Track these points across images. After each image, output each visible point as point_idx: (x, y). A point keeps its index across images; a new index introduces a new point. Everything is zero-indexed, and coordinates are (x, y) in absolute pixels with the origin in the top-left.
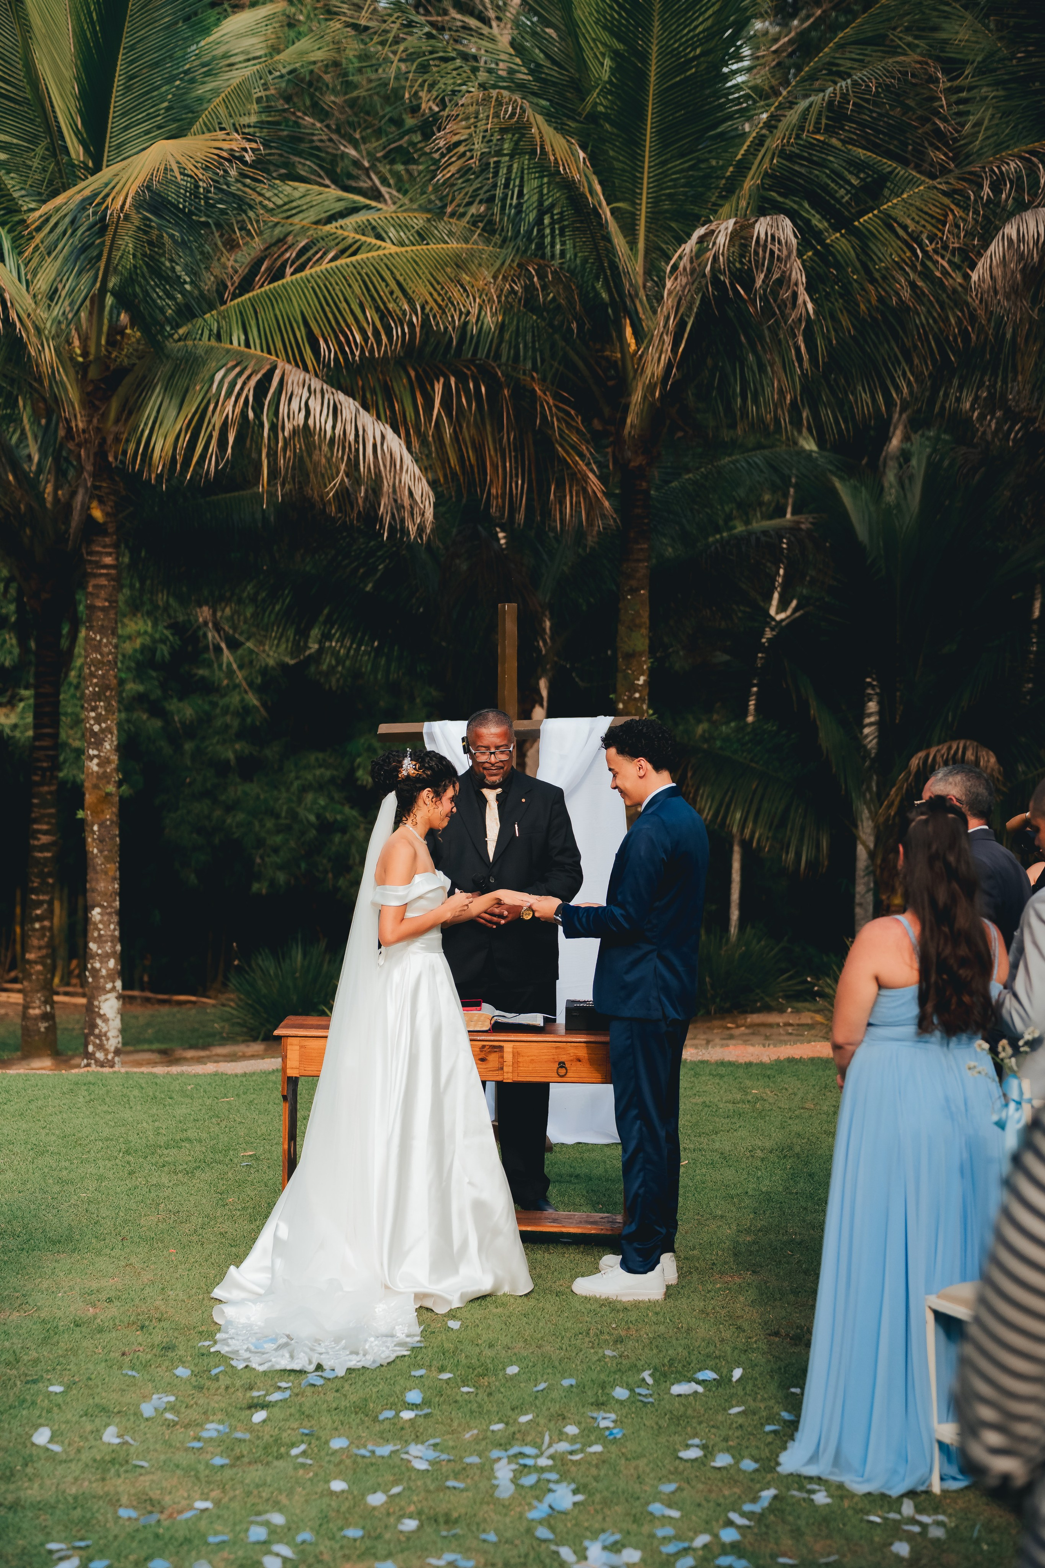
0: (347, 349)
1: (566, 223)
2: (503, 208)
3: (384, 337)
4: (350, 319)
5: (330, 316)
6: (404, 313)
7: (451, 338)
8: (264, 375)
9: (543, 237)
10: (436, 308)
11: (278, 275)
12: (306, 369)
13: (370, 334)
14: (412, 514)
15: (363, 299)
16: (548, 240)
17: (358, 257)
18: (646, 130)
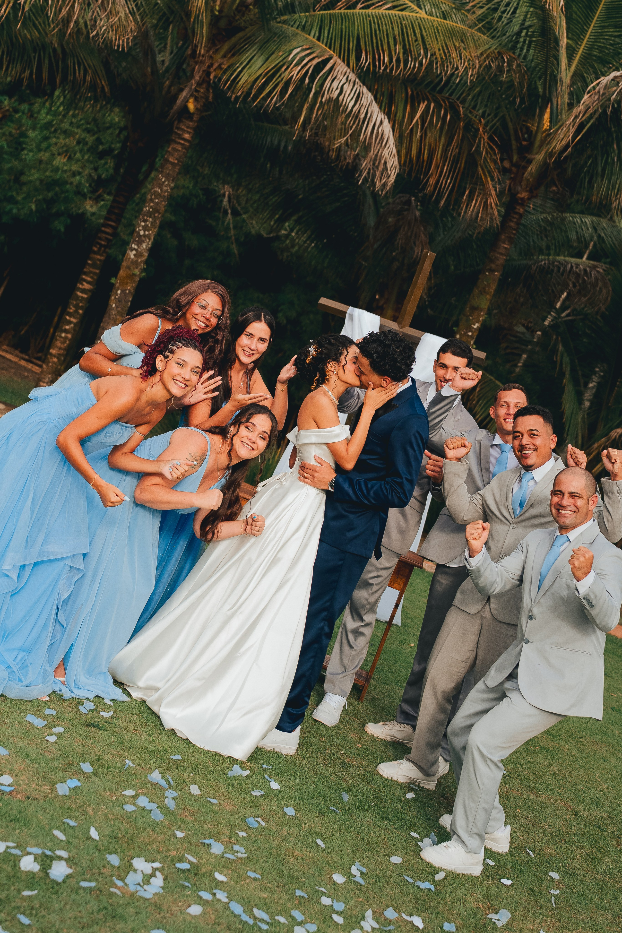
0: (377, 63)
1: (534, 39)
2: (500, 18)
3: (402, 65)
4: (386, 47)
5: (374, 40)
6: (419, 55)
7: (441, 80)
8: (322, 61)
9: (518, 42)
10: (439, 59)
11: (353, 6)
12: (348, 65)
13: (394, 60)
14: (382, 174)
15: (397, 37)
16: (519, 45)
17: (404, 13)
18: (600, 4)
